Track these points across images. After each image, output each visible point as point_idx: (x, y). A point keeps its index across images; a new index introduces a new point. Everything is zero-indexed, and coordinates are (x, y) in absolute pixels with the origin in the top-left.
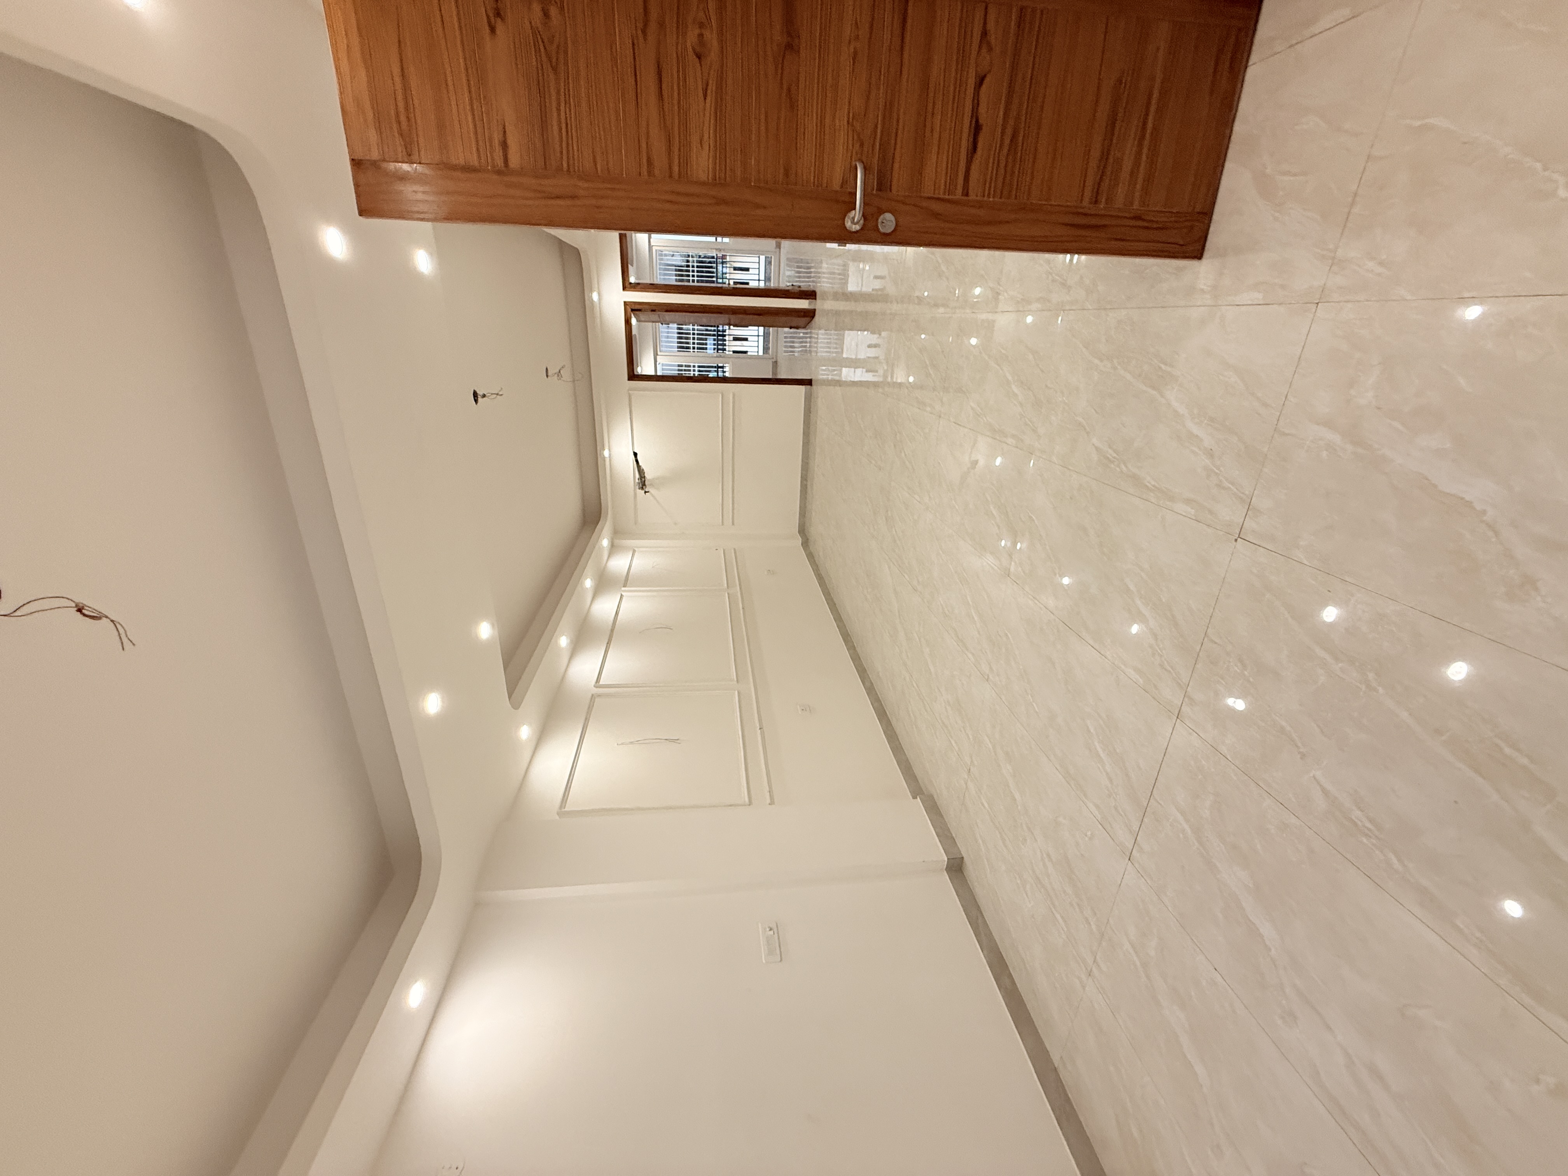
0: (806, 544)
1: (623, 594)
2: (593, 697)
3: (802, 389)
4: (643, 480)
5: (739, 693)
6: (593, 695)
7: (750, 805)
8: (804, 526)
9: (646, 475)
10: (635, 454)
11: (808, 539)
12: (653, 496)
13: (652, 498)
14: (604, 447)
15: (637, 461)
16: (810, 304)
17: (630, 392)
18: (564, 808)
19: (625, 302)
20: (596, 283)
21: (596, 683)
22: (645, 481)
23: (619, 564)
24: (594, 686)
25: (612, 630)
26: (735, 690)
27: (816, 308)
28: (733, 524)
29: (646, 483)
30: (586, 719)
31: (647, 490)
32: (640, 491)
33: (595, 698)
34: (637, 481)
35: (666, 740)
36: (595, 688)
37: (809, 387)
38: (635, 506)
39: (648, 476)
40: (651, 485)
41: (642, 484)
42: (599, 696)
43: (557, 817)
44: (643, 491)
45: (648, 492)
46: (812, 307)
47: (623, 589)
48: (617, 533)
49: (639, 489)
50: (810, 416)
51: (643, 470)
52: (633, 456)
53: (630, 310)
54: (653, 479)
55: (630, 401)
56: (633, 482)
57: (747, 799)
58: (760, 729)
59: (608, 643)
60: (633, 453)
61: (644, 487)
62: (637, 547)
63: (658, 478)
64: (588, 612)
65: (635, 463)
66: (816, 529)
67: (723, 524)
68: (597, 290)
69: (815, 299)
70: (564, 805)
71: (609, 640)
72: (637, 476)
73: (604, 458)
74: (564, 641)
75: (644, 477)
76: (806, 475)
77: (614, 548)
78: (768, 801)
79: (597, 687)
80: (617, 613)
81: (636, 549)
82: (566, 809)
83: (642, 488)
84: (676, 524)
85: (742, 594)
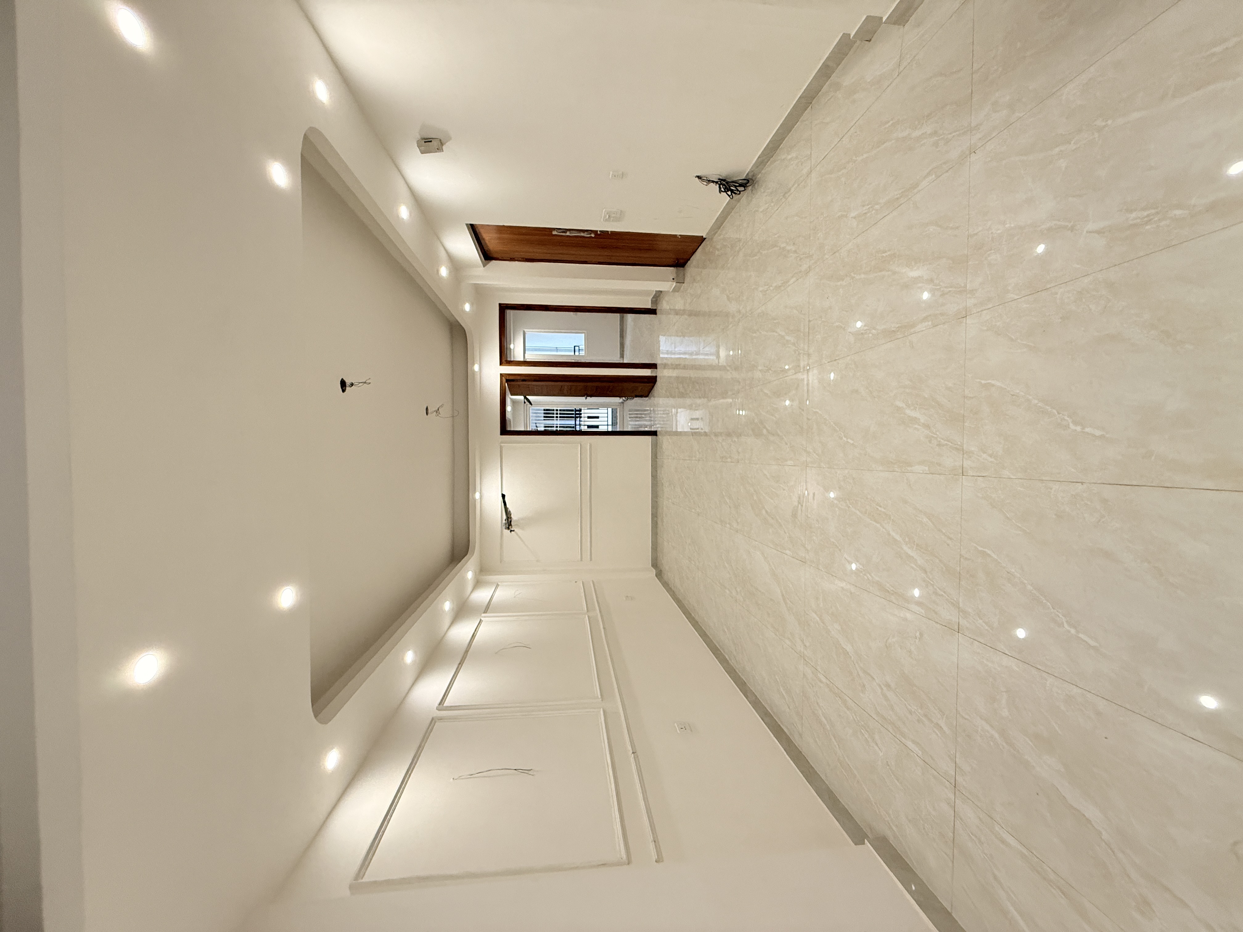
0: (659, 575)
1: (482, 619)
2: (433, 721)
3: (649, 438)
4: (510, 520)
5: (604, 711)
6: (433, 719)
7: (628, 864)
8: (657, 558)
9: (512, 516)
10: (503, 496)
11: (661, 571)
12: (517, 534)
13: (515, 534)
14: (475, 489)
15: (505, 502)
16: (651, 373)
17: (502, 445)
18: (362, 878)
19: (501, 374)
20: (478, 358)
21: (439, 705)
22: (511, 521)
23: (482, 595)
24: (437, 709)
25: (467, 651)
26: (600, 708)
27: (657, 375)
28: (591, 559)
29: (512, 523)
30: (420, 746)
31: (512, 529)
32: (507, 530)
33: (435, 722)
34: (504, 522)
35: (515, 770)
36: (437, 711)
37: (655, 437)
38: (501, 545)
39: (514, 517)
40: (517, 525)
41: (509, 524)
42: (441, 719)
43: (348, 892)
44: (509, 531)
45: (514, 531)
46: (654, 375)
47: (483, 615)
48: (483, 570)
49: (506, 529)
50: (657, 461)
51: (510, 511)
52: (501, 498)
53: (505, 380)
54: (518, 520)
55: (501, 452)
56: (500, 523)
57: (624, 856)
58: (633, 753)
59: (460, 664)
60: (501, 495)
61: (510, 527)
62: (500, 582)
63: (522, 519)
64: (444, 636)
65: (503, 504)
66: (666, 563)
67: (581, 560)
68: (479, 363)
69: (656, 368)
70: (362, 874)
71: (461, 661)
72: (505, 517)
73: (475, 500)
74: (409, 657)
75: (511, 518)
76: (657, 513)
77: (478, 584)
78: (654, 857)
79: (439, 710)
80: (473, 636)
81: (499, 583)
82: (364, 880)
83: (509, 528)
84: (538, 561)
85: (602, 616)
